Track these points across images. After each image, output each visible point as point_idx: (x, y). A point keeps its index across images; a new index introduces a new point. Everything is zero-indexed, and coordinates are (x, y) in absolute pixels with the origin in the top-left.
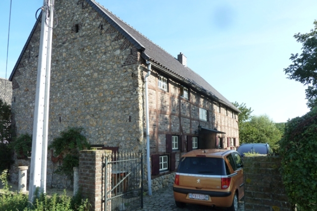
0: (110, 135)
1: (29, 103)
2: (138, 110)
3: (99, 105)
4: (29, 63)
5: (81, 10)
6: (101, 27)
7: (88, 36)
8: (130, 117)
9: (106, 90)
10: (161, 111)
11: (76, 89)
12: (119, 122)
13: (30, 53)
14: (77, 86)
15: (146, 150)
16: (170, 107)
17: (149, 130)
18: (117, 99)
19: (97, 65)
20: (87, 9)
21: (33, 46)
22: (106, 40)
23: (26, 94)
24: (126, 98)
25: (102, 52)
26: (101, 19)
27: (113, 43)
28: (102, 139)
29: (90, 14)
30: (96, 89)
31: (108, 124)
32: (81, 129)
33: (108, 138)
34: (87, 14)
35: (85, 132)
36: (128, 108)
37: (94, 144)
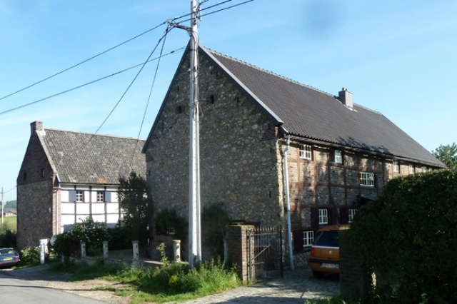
0: (251, 211)
1: (166, 177)
2: (278, 185)
3: (239, 180)
4: (163, 134)
5: (215, 80)
6: (237, 99)
7: (224, 108)
8: (270, 192)
9: (245, 165)
10: (304, 183)
11: (215, 163)
12: (260, 198)
13: (163, 123)
14: (215, 160)
15: (287, 225)
16: (316, 177)
17: (290, 205)
18: (256, 174)
19: (235, 139)
20: (222, 80)
21: (166, 116)
22: (243, 113)
23: (162, 167)
24: (265, 173)
25: (239, 126)
26: (237, 91)
27: (251, 117)
28: (243, 215)
29: (225, 85)
30: (235, 164)
31: (249, 200)
32: (222, 204)
33: (249, 213)
34: (222, 85)
35: (226, 207)
36: (267, 183)
37: (236, 219)
